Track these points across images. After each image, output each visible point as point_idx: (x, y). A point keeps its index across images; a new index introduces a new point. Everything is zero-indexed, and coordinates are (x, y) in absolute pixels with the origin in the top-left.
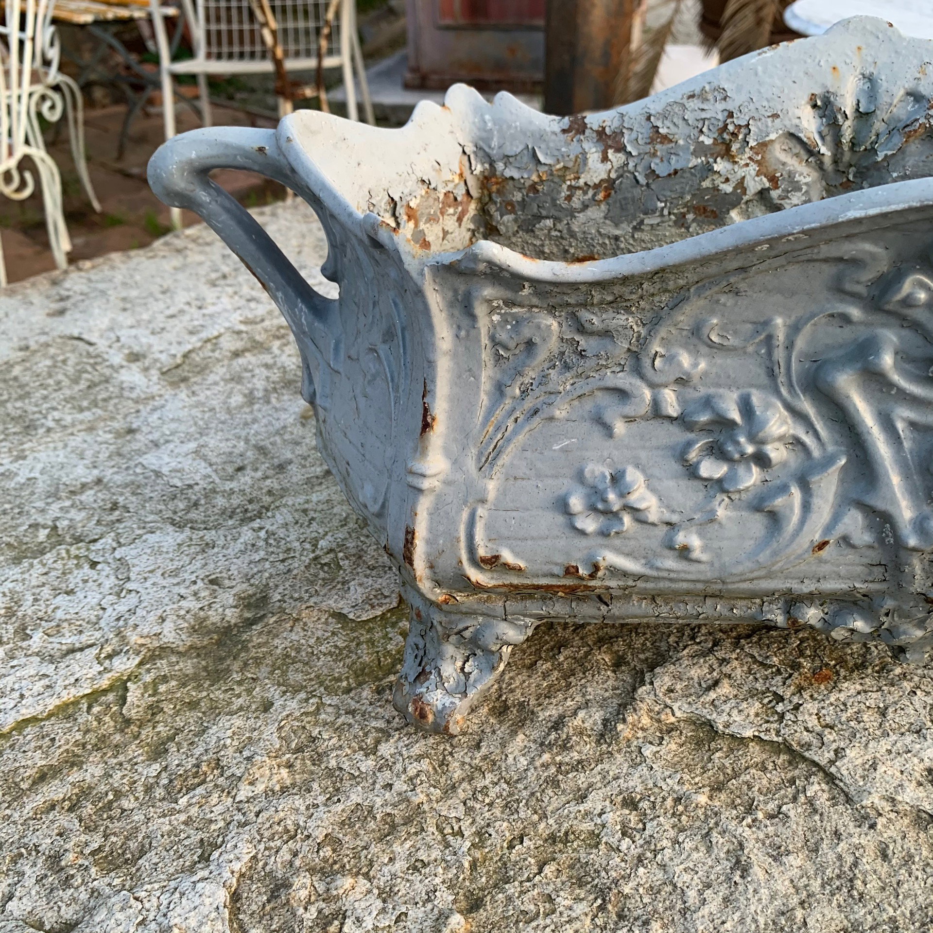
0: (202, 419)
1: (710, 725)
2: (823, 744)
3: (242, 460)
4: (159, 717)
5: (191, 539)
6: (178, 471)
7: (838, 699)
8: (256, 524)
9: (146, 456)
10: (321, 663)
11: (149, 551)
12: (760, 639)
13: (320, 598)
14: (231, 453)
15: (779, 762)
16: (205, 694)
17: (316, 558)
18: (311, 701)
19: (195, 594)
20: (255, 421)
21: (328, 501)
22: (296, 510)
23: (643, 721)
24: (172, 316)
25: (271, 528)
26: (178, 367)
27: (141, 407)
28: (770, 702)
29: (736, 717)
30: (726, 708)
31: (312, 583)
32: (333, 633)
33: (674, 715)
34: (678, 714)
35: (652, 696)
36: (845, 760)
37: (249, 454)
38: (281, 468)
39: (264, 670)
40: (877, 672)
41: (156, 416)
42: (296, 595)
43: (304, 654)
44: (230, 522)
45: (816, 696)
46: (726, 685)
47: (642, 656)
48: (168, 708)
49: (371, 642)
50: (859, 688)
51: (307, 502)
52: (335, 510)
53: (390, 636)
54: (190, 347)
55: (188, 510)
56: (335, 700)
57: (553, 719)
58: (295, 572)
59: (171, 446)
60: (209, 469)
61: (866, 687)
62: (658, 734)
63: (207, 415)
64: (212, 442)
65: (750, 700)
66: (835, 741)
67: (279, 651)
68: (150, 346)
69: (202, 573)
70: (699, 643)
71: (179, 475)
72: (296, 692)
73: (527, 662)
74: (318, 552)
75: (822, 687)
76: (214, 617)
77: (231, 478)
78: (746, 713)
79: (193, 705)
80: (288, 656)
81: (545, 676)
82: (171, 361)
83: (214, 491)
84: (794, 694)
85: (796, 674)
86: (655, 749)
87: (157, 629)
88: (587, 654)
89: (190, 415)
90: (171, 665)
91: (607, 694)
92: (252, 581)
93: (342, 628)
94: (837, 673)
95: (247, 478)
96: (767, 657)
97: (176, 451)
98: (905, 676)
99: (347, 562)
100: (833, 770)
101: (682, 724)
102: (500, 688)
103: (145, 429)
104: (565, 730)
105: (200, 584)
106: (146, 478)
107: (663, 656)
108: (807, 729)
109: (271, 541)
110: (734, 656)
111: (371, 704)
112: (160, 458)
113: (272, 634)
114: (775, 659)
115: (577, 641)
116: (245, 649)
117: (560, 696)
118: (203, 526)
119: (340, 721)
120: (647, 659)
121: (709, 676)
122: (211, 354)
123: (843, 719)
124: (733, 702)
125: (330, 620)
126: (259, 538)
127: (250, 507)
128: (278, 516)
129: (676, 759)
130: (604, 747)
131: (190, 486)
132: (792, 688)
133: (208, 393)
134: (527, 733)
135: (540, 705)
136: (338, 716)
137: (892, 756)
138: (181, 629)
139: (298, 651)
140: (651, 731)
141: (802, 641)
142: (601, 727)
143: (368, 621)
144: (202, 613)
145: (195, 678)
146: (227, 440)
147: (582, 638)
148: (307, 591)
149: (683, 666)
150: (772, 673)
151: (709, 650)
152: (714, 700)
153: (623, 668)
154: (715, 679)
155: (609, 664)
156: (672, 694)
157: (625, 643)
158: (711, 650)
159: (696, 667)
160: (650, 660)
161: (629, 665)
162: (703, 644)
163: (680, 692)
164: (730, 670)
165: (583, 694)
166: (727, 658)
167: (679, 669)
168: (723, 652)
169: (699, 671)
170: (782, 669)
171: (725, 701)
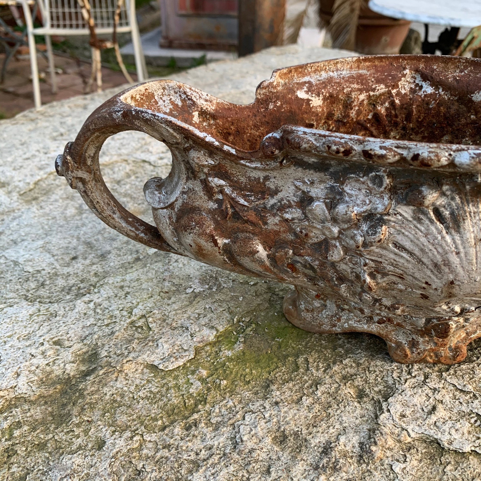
0: (47, 224)
1: (437, 442)
3: (76, 252)
4: (13, 460)
5: (39, 311)
6: (31, 261)
8: (86, 299)
9: (7, 251)
10: (140, 406)
11: (8, 320)
12: (455, 372)
13: (137, 354)
14: (67, 247)
16: (51, 436)
17: (132, 323)
18: (135, 439)
19: (43, 353)
20: (84, 225)
21: (138, 280)
22: (115, 287)
23: (389, 443)
24: (27, 159)
25: (97, 301)
26: (30, 190)
27: (5, 217)
28: (476, 421)
29: (456, 436)
30: (446, 428)
31: (130, 341)
32: (148, 381)
33: (409, 436)
34: (413, 435)
35: (391, 422)
37: (80, 247)
38: (103, 256)
39: (97, 413)
41: (15, 223)
42: (119, 352)
43: (126, 398)
44: (68, 297)
46: (442, 410)
47: (376, 389)
48: (21, 450)
49: (177, 387)
51: (123, 281)
52: (144, 286)
53: (191, 381)
54: (39, 178)
55: (37, 289)
56: (154, 437)
57: (322, 445)
58: (117, 334)
59: (26, 243)
60: (52, 259)
62: (401, 452)
63: (50, 222)
64: (54, 240)
65: (461, 421)
67: (107, 397)
68: (13, 177)
69: (47, 337)
70: (415, 377)
71: (31, 263)
72: (123, 431)
73: (295, 398)
74: (133, 318)
76: (57, 371)
77: (68, 265)
78: (461, 431)
79: (42, 446)
80: (115, 401)
81: (309, 408)
82: (27, 187)
83: (56, 274)
87: (13, 383)
88: (338, 389)
89: (39, 222)
90: (24, 412)
91: (358, 422)
92: (85, 342)
93: (154, 376)
95: (79, 265)
96: (465, 386)
97: (29, 247)
99: (154, 325)
101: (416, 443)
102: (279, 421)
103: (8, 232)
104: (333, 454)
105: (47, 346)
106: (8, 266)
107: (391, 388)
109: (98, 310)
110: (441, 386)
111: (182, 439)
112: (18, 252)
113: (102, 383)
114: (470, 387)
115: (328, 380)
116: (82, 396)
117: (324, 426)
118: (48, 300)
119: (159, 455)
120: (380, 391)
121: (427, 403)
122: (53, 182)
124: (449, 423)
125: (145, 370)
126: (89, 308)
127: (82, 285)
128: (102, 291)
130: (364, 466)
131: (39, 271)
133: (51, 207)
134: (305, 458)
135: (311, 434)
136: (157, 450)
138: (32, 382)
139: (122, 396)
140: (395, 450)
142: (358, 449)
143: (174, 370)
144: (48, 368)
145: (43, 422)
146: (64, 238)
147: (331, 377)
148: (126, 348)
149: (408, 396)
150: (471, 398)
151: (423, 382)
152: (435, 422)
153: (365, 399)
154: (432, 405)
155: (354, 396)
156: (404, 419)
157: (362, 380)
158: (424, 382)
159: (417, 396)
160: (382, 392)
161: (369, 396)
162: (417, 378)
163: (410, 416)
164: (441, 396)
165: (340, 422)
166: (437, 388)
167: (405, 398)
168: (433, 383)
169: (420, 399)
170: (477, 395)
171: (444, 423)
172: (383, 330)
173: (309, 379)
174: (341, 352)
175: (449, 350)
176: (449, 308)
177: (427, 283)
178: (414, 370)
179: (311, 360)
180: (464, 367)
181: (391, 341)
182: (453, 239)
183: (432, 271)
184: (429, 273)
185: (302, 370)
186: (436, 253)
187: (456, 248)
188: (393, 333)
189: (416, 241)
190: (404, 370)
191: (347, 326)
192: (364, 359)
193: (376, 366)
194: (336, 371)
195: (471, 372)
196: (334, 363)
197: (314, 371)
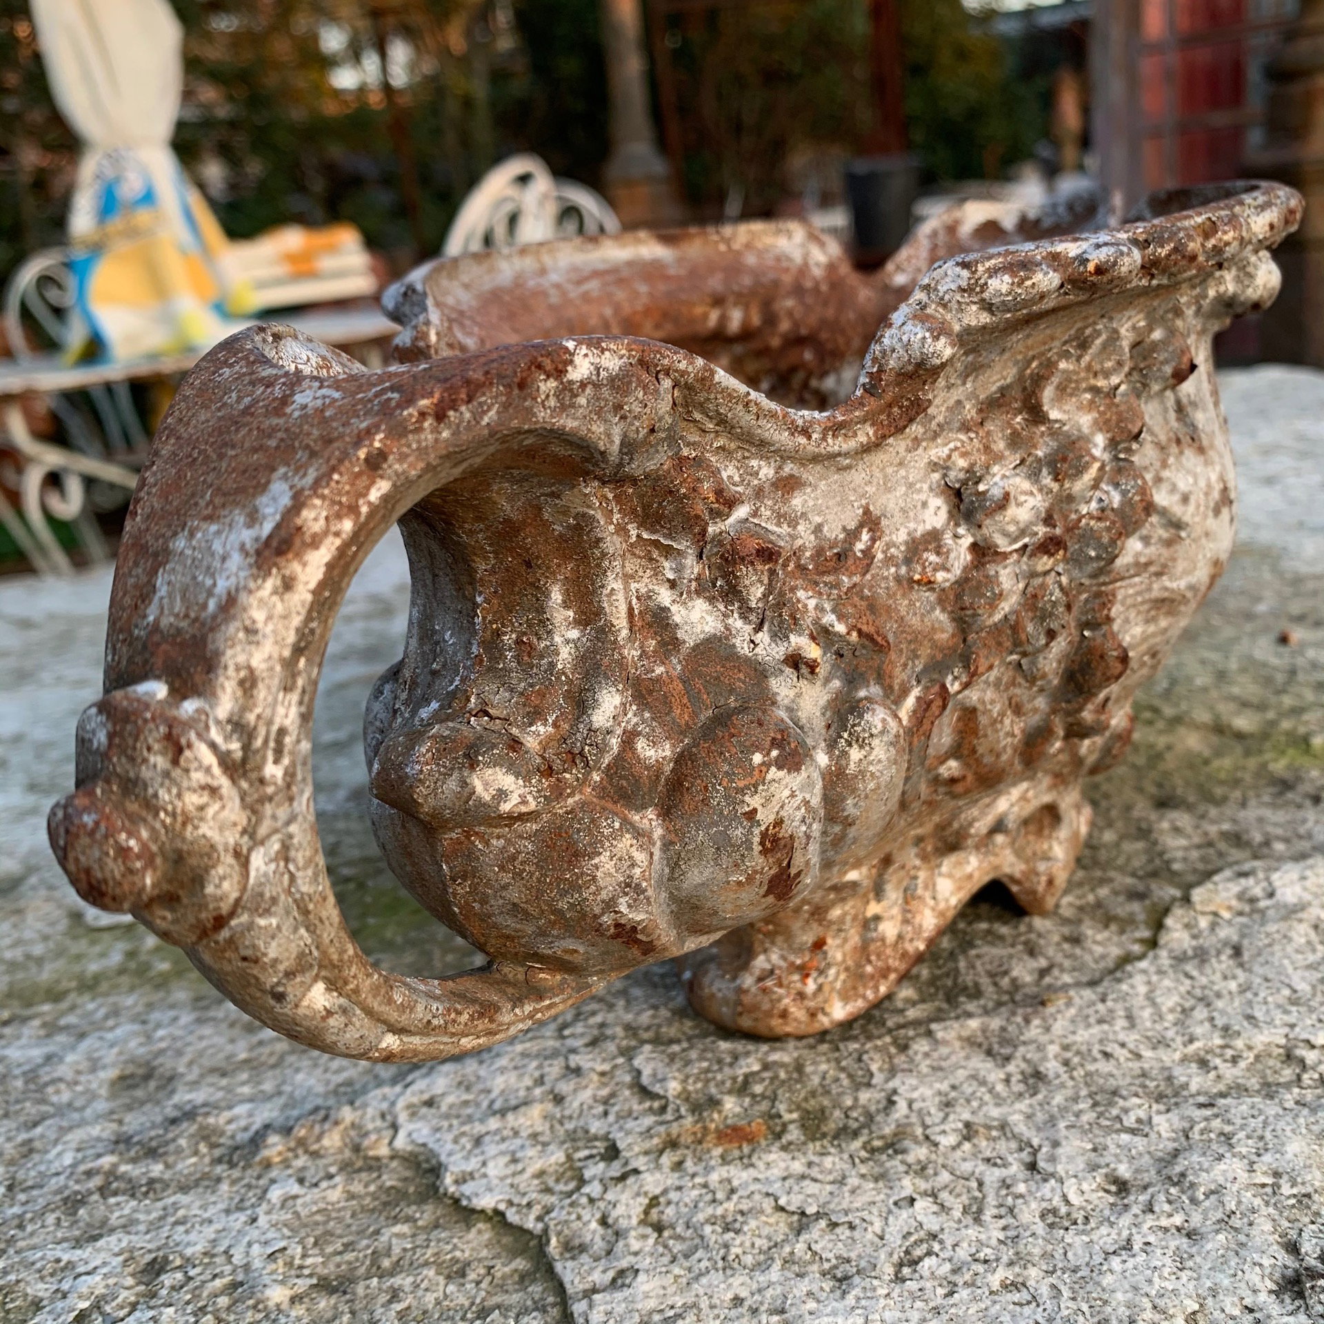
2: (609, 1253)
7: (728, 1180)
15: (501, 1270)
23: (326, 1142)
28: (589, 1157)
29: (495, 1169)
30: (494, 1150)
33: (391, 1143)
34: (401, 1143)
35: (385, 1105)
36: (619, 1295)
40: (873, 1151)
45: (689, 1164)
46: (537, 1113)
50: (798, 1167)
57: (187, 1107)
61: (815, 1172)
62: (331, 1168)
65: (553, 1146)
66: (636, 1254)
70: (566, 1037)
75: (718, 1151)
78: (520, 1167)
84: (646, 1153)
85: (689, 1120)
86: (295, 1189)
91: (320, 1089)
94: (779, 1135)
96: (663, 1080)
98: (923, 1169)
100: (578, 1308)
101: (392, 1163)
104: (185, 1126)
108: (604, 1222)
110: (604, 1067)
114: (676, 1087)
117: (244, 1077)
121: (521, 1093)
123: (701, 1217)
124: (517, 1144)
129: (318, 1218)
130: (220, 1168)
132: (656, 1141)
134: (128, 1119)
135: (195, 1083)
137: (734, 1313)
140: (324, 1161)
141: (766, 1067)
142: (247, 1136)
164: (572, 1088)
166: (585, 1069)
167: (481, 1073)
168: (591, 1057)
169: (513, 1081)
170: (671, 1106)
171: (504, 1139)
195: (728, 1060)
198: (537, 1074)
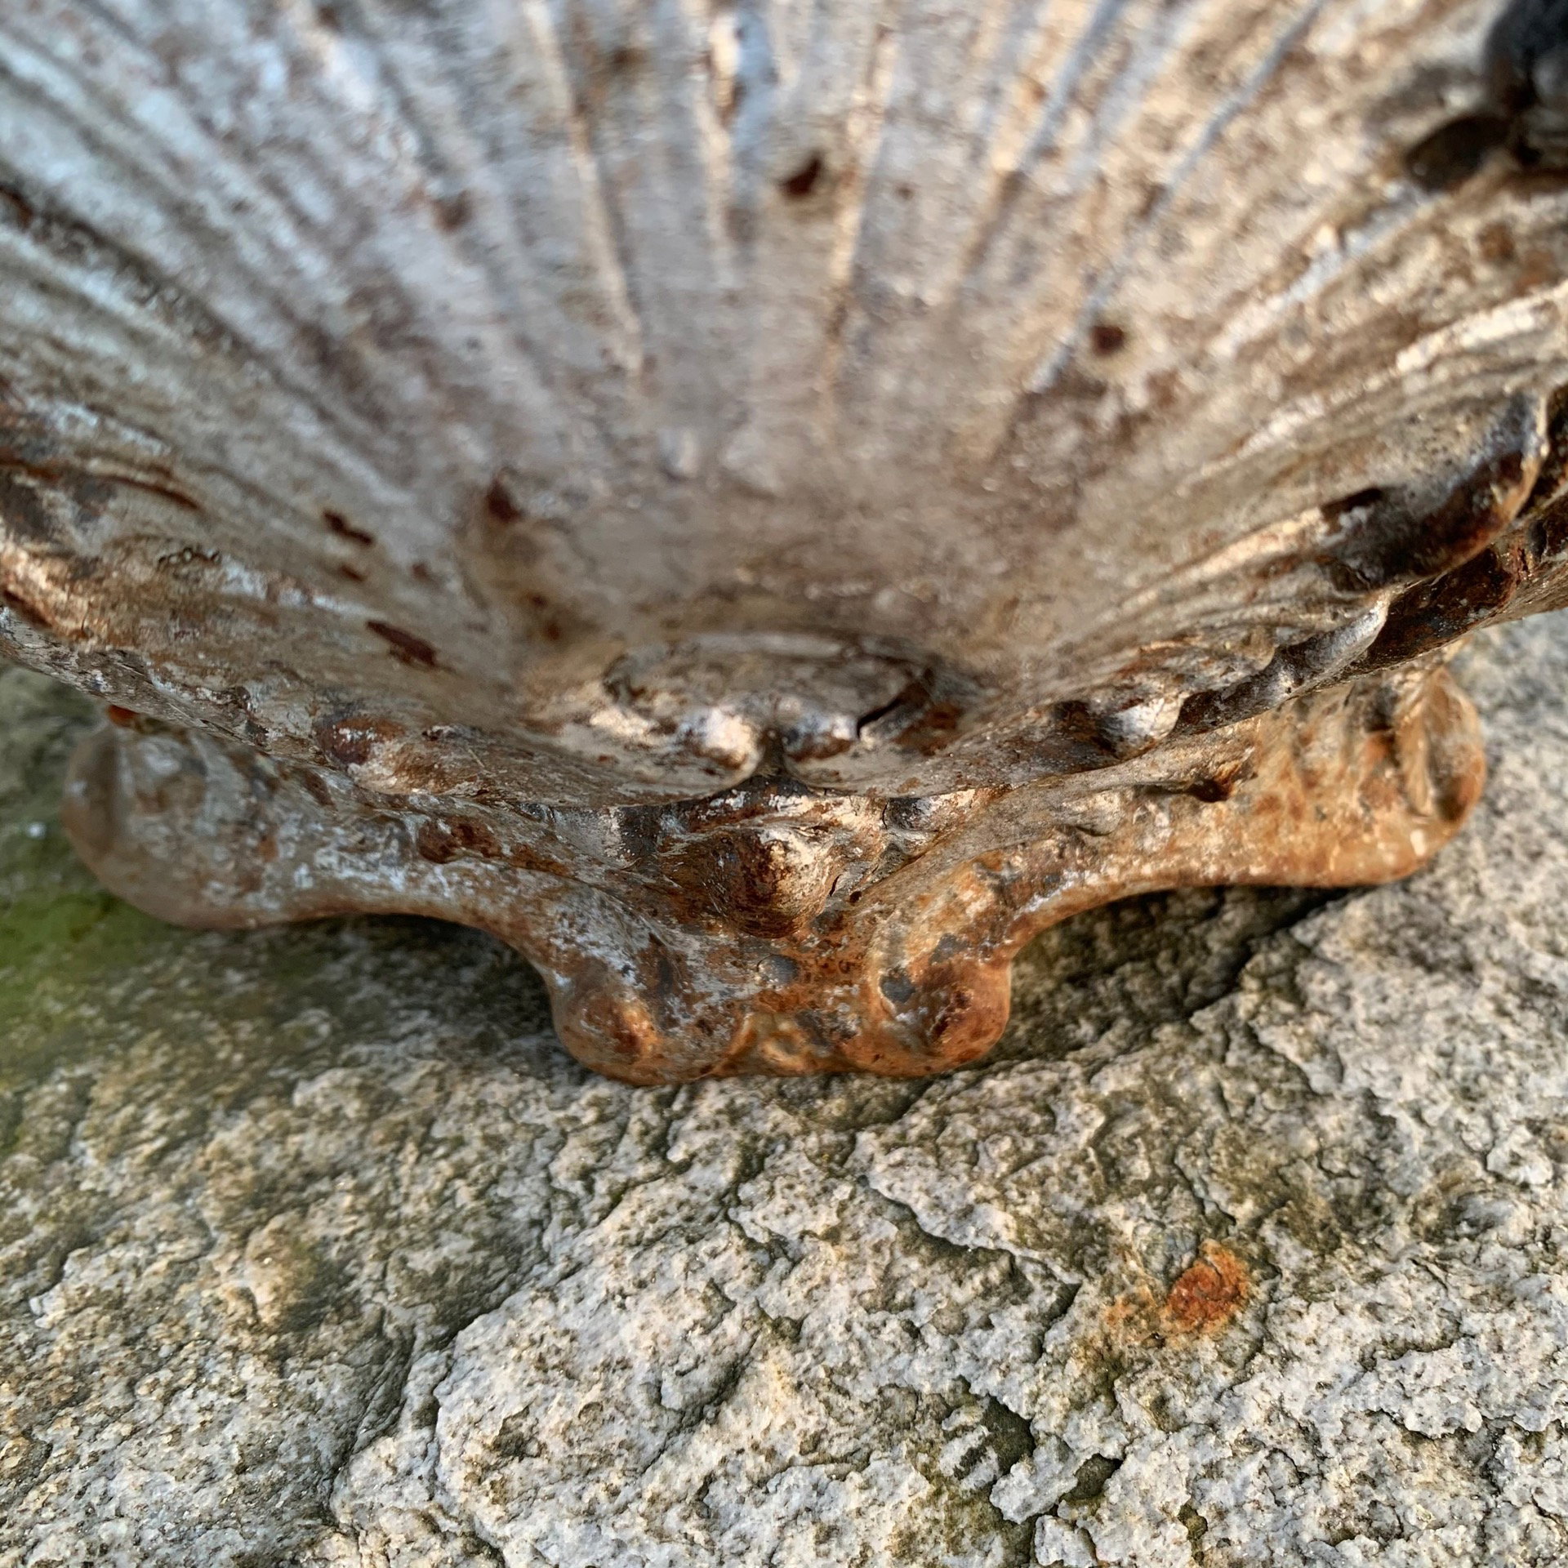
7: (1278, 1411)
12: (940, 1124)
28: (973, 1458)
40: (1434, 1236)
45: (1178, 1402)
47: (424, 1261)
50: (1366, 1330)
61: (1395, 1327)
65: (877, 1463)
70: (684, 1167)
75: (1207, 1349)
84: (1079, 1405)
85: (1090, 1293)
88: (184, 1270)
91: (204, 1502)
94: (1267, 1263)
96: (967, 1213)
98: (1551, 1247)
107: (513, 1252)
110: (825, 1218)
114: (999, 1218)
115: (153, 1213)
120: (441, 1274)
121: (701, 1344)
124: (795, 1486)
132: (1074, 1368)
141: (1111, 1112)
147: (180, 1194)
149: (591, 1302)
150: (988, 1291)
151: (720, 1200)
152: (709, 1479)
153: (324, 1333)
154: (728, 1356)
155: (267, 1316)
156: (515, 1468)
157: (363, 1201)
158: (728, 1200)
159: (649, 1298)
160: (454, 1279)
161: (356, 1314)
162: (696, 1174)
163: (557, 1447)
164: (799, 1295)
165: (90, 1512)
166: (793, 1237)
167: (572, 1321)
168: (779, 1203)
169: (659, 1319)
170: (1029, 1270)
171: (761, 1483)
172: (493, 894)
173: (42, 1216)
174: (311, 1032)
175: (894, 997)
176: (667, 727)
177: (336, 524)
178: (690, 1124)
179: (105, 1094)
180: (999, 1086)
181: (546, 959)
182: (388, 75)
183: (324, 416)
184: (306, 428)
185: (23, 1159)
186: (285, 234)
187: (433, 162)
188: (553, 910)
189: (112, 132)
190: (635, 1128)
191: (307, 884)
192: (421, 1069)
193: (481, 1108)
194: (225, 1153)
195: (1037, 1120)
196: (238, 1103)
197: (90, 1160)
198: (700, 1284)
